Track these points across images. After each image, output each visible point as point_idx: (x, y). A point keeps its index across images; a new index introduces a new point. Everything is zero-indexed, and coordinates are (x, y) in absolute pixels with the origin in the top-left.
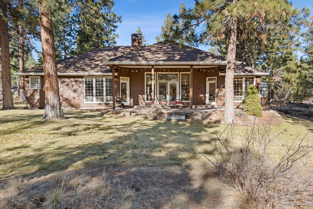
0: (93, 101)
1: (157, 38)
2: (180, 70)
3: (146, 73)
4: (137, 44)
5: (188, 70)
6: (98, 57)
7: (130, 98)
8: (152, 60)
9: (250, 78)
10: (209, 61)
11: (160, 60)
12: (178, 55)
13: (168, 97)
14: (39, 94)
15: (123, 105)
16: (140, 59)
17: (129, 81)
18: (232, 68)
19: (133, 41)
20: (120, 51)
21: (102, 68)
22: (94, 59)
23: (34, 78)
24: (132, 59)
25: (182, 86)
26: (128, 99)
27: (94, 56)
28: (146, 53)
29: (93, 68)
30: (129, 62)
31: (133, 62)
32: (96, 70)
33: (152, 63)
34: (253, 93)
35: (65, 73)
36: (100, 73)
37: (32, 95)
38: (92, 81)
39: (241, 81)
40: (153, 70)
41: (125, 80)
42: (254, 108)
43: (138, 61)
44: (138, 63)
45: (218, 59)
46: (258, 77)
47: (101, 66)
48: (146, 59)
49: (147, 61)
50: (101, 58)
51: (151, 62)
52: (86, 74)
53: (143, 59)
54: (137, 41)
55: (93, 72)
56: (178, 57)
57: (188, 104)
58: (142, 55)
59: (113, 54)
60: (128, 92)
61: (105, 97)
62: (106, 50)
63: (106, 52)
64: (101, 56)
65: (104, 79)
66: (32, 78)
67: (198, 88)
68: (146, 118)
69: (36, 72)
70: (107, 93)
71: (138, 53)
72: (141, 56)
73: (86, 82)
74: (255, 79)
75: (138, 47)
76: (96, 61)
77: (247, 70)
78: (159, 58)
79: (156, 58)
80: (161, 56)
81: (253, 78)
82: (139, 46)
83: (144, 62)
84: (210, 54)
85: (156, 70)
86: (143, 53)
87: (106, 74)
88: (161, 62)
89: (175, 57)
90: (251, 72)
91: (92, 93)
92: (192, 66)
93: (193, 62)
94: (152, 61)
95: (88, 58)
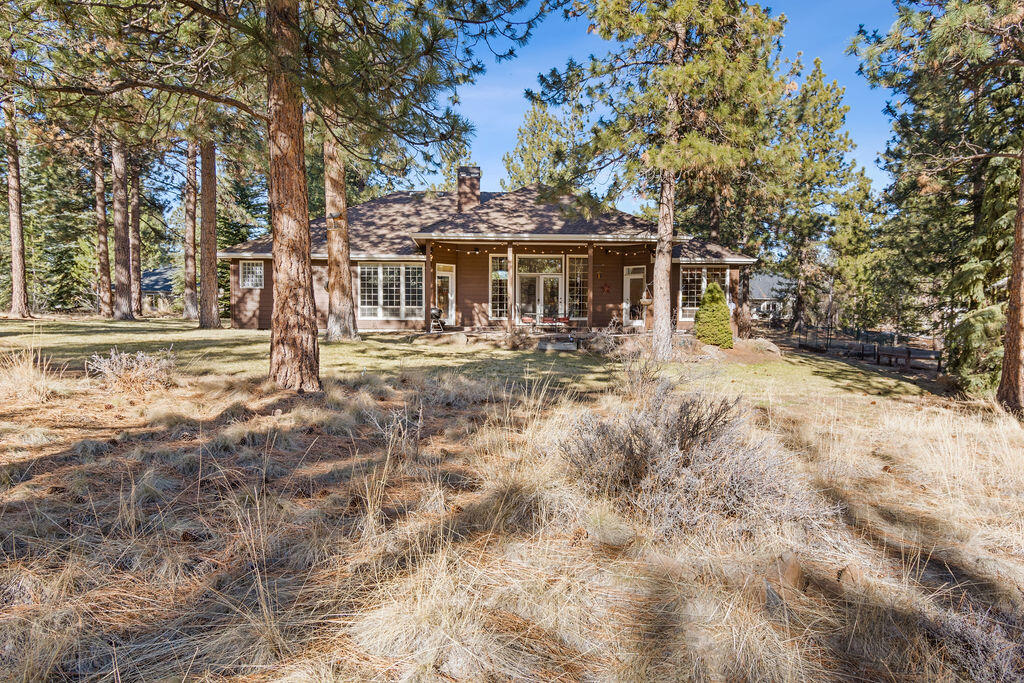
0: (375, 315)
1: (506, 158)
2: (566, 250)
3: (491, 255)
4: (468, 190)
5: (584, 250)
6: (380, 219)
7: (457, 310)
8: (507, 230)
9: (717, 269)
10: (625, 235)
11: (525, 232)
12: (560, 219)
13: (540, 309)
14: (257, 298)
15: (443, 324)
16: (483, 227)
17: (454, 273)
18: (665, 250)
19: (461, 181)
20: (429, 204)
21: (394, 243)
22: (373, 224)
23: (249, 264)
24: (465, 227)
25: (570, 285)
26: (452, 312)
27: (373, 216)
28: (494, 215)
29: (375, 245)
30: (461, 234)
31: (469, 235)
32: (382, 247)
33: (507, 237)
34: (714, 300)
35: (317, 255)
36: (392, 256)
37: (242, 300)
38: (376, 273)
39: (699, 276)
40: (510, 250)
41: (447, 272)
42: (715, 330)
43: (480, 232)
44: (480, 236)
45: (645, 230)
46: (733, 266)
47: (392, 239)
48: (493, 227)
49: (497, 232)
50: (386, 221)
51: (506, 235)
52: (362, 256)
53: (489, 228)
54: (468, 182)
55: (377, 254)
56: (559, 225)
57: (583, 323)
58: (485, 218)
59: (413, 210)
60: (452, 297)
61: (403, 308)
62: (396, 201)
63: (397, 207)
64: (388, 216)
65: (403, 269)
66: (244, 264)
67: (606, 289)
68: (497, 346)
69: (256, 252)
70: (407, 298)
71: (477, 214)
72: (483, 222)
73: (363, 273)
74: (728, 271)
75: (470, 195)
76: (379, 228)
77: (709, 253)
78: (522, 225)
79: (514, 227)
80: (525, 222)
81: (725, 269)
82: (473, 194)
83: (491, 235)
84: (627, 219)
85: (517, 250)
86: (487, 213)
87: (405, 257)
88: (526, 235)
89: (554, 224)
90: (718, 255)
91: (376, 297)
92: (591, 243)
93: (593, 236)
94: (508, 232)
95: (361, 220)
